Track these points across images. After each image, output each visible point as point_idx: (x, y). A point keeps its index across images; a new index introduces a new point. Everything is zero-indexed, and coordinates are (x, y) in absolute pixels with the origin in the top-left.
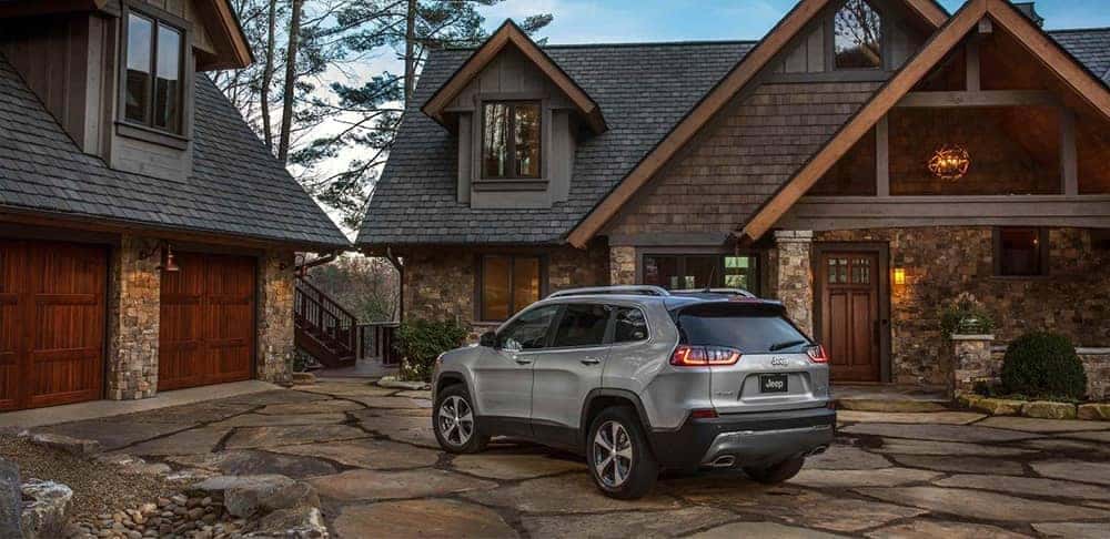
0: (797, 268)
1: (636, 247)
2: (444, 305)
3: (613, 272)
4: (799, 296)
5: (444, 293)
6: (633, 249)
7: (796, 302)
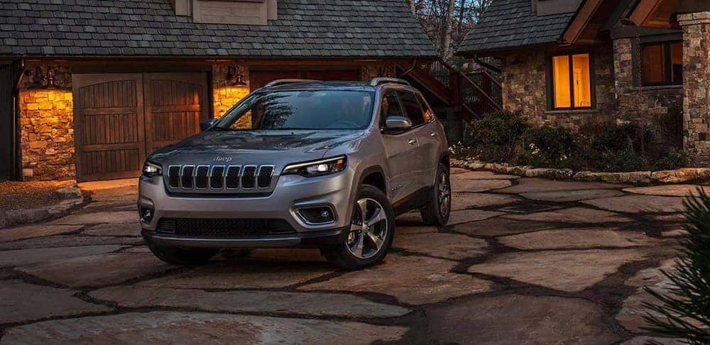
0: (697, 48)
1: (631, 38)
2: (527, 98)
3: (615, 62)
4: (700, 76)
5: (526, 88)
6: (629, 40)
7: (697, 82)
